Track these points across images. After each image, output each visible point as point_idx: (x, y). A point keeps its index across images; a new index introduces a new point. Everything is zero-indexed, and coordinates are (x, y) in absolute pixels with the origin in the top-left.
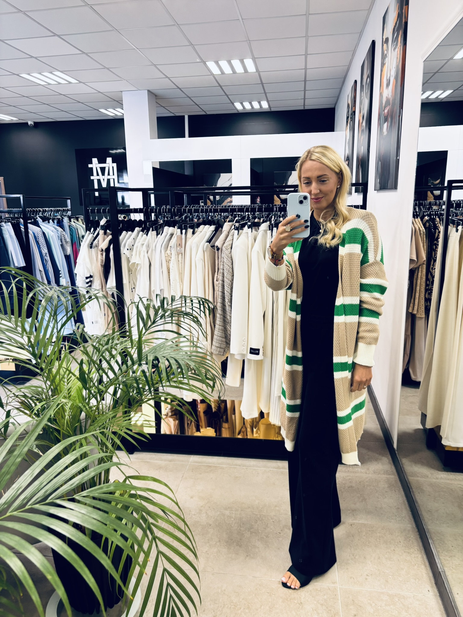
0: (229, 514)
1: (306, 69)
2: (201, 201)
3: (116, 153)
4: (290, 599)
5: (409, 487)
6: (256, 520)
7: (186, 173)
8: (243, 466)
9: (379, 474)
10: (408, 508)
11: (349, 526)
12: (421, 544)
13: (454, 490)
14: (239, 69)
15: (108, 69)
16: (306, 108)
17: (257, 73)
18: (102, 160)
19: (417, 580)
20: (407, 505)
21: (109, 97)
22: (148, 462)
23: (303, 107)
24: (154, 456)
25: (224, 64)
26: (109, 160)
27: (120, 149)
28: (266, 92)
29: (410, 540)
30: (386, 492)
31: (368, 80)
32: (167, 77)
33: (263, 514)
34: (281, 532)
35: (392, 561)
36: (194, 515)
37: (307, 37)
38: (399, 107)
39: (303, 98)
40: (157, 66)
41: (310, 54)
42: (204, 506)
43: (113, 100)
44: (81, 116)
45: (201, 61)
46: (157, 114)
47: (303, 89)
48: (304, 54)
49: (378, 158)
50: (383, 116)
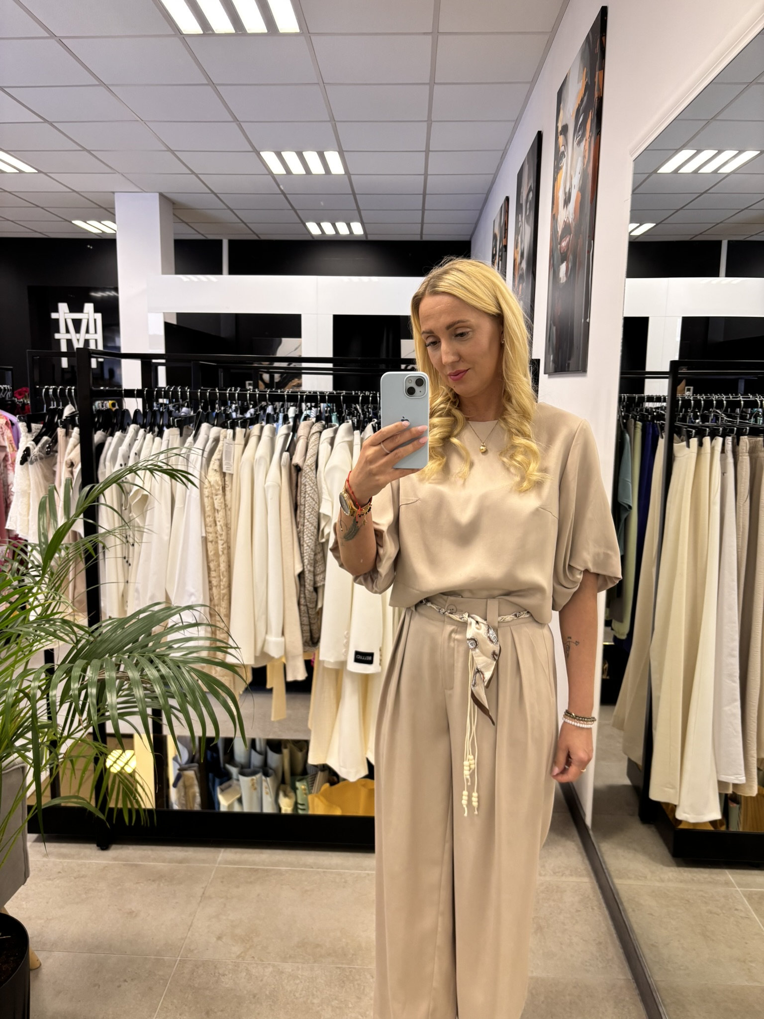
0: (290, 970)
1: (426, 175)
2: (247, 382)
3: (103, 297)
5: (618, 901)
6: (343, 981)
7: (223, 335)
8: (318, 868)
9: (562, 875)
10: (617, 942)
14: (317, 168)
15: (89, 151)
16: (425, 238)
17: (346, 176)
18: (76, 307)
20: (615, 936)
21: (90, 200)
22: (136, 866)
23: (419, 236)
24: (150, 852)
25: (291, 157)
26: (89, 307)
27: (110, 289)
28: (361, 208)
29: (624, 1006)
30: (578, 911)
31: (531, 195)
32: (193, 173)
33: (355, 968)
36: (224, 975)
37: (430, 122)
38: (589, 237)
39: (420, 221)
40: (176, 152)
41: (432, 151)
42: (243, 955)
43: (98, 207)
44: (39, 231)
45: (252, 150)
46: (175, 234)
47: (421, 208)
48: (424, 150)
49: (551, 320)
50: (559, 252)
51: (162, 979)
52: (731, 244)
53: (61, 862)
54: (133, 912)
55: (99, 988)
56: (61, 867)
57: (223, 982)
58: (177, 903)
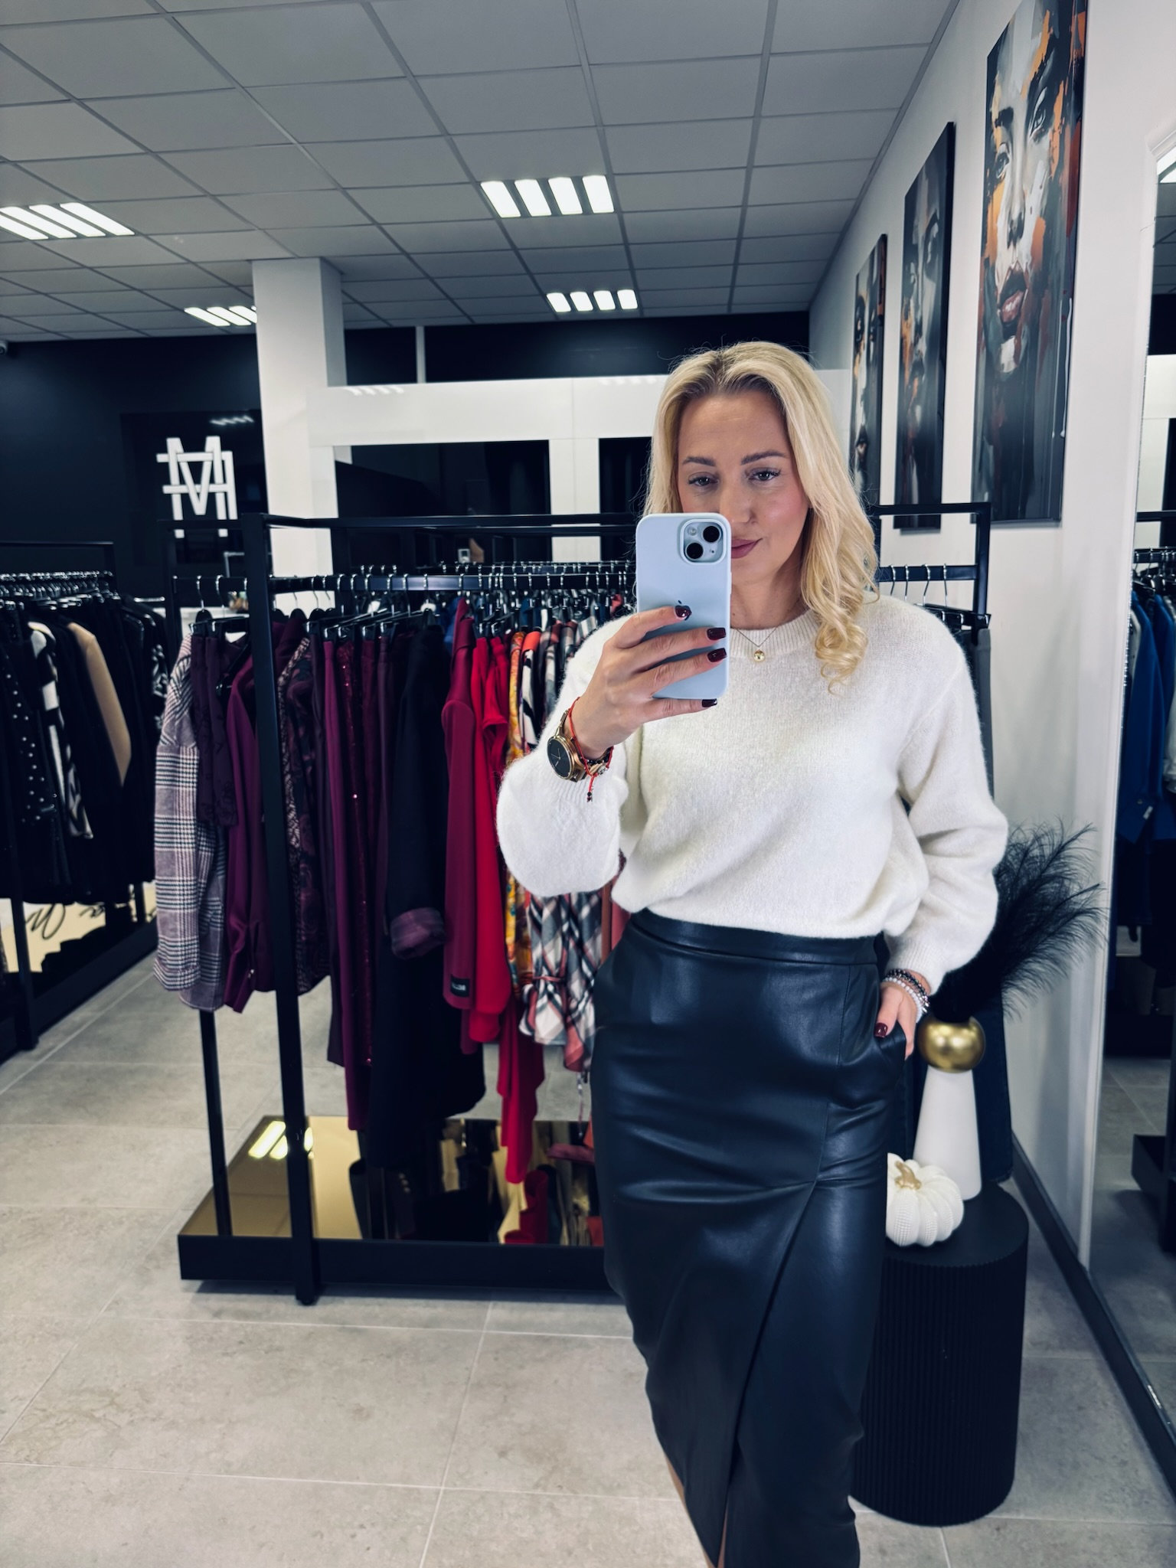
0: (622, 1509)
1: (744, 206)
9: (1046, 1347)
11: (992, 1533)
14: (569, 205)
15: (214, 197)
16: (736, 310)
17: (616, 216)
18: (194, 444)
21: (214, 276)
22: (359, 1331)
23: (726, 307)
24: (377, 1309)
25: (529, 188)
26: (213, 442)
28: (636, 266)
30: (1080, 1407)
31: (936, 229)
32: (374, 223)
36: (516, 1516)
37: (757, 118)
38: (1065, 292)
39: (728, 282)
40: (349, 192)
41: (758, 167)
42: (543, 1482)
43: (224, 284)
44: (136, 327)
45: (466, 180)
46: (345, 322)
47: (732, 261)
48: (745, 165)
49: (983, 434)
50: (999, 322)
51: (419, 1524)
53: (241, 1325)
54: (363, 1409)
55: (322, 1536)
56: (242, 1333)
57: (516, 1529)
58: (429, 1394)
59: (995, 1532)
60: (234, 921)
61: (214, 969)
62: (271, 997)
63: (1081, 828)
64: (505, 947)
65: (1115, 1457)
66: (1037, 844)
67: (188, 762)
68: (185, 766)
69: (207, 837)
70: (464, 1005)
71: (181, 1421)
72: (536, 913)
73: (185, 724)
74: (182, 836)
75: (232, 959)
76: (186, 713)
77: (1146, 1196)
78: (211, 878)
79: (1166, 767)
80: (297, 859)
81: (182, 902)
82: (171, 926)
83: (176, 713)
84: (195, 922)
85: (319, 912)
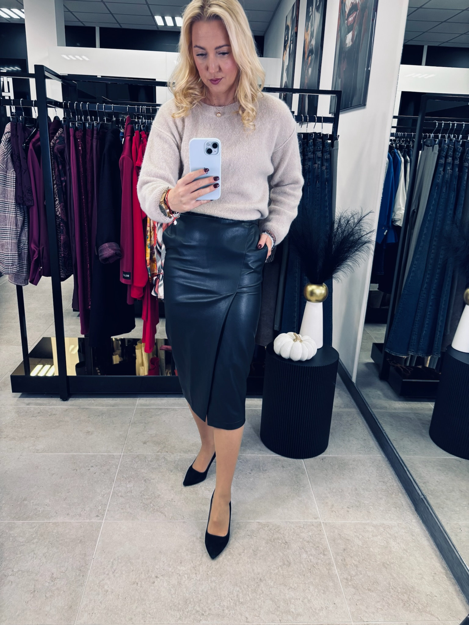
4: (274, 540)
9: (340, 408)
10: (374, 439)
11: (321, 460)
12: (393, 472)
13: (413, 419)
19: (398, 509)
20: (373, 436)
22: (87, 408)
24: (93, 402)
29: (382, 469)
34: (251, 472)
35: (369, 491)
36: (151, 461)
38: (374, 9)
42: (160, 451)
49: (337, 74)
50: (346, 26)
51: (114, 465)
52: (429, 47)
53: (39, 408)
54: (89, 432)
55: (77, 470)
56: (39, 410)
57: (151, 465)
58: (115, 426)
59: (322, 460)
60: (33, 246)
61: (24, 268)
62: (50, 279)
63: (368, 212)
64: (146, 261)
65: (362, 438)
66: (352, 218)
67: (11, 177)
68: (9, 179)
69: (20, 211)
70: (129, 283)
71: (17, 438)
72: (159, 248)
73: (9, 160)
74: (9, 209)
75: (33, 262)
76: (9, 156)
77: (376, 365)
78: (22, 229)
79: (393, 215)
80: (59, 221)
81: (10, 237)
82: (6, 247)
83: (5, 155)
84: (16, 246)
85: (68, 245)
